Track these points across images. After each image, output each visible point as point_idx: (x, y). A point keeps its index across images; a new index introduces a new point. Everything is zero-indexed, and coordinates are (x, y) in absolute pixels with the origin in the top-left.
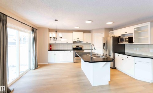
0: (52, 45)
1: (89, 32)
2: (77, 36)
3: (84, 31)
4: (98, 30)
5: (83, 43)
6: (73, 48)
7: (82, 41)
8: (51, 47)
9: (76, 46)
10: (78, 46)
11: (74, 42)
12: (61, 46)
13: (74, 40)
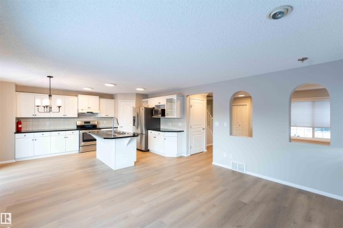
0: (22, 120)
1: (111, 96)
2: (87, 104)
3: (102, 96)
4: (126, 96)
5: (99, 116)
6: (78, 126)
7: (97, 114)
8: (20, 126)
9: (85, 123)
10: (89, 122)
11: (80, 115)
12: (48, 123)
13: (80, 111)
